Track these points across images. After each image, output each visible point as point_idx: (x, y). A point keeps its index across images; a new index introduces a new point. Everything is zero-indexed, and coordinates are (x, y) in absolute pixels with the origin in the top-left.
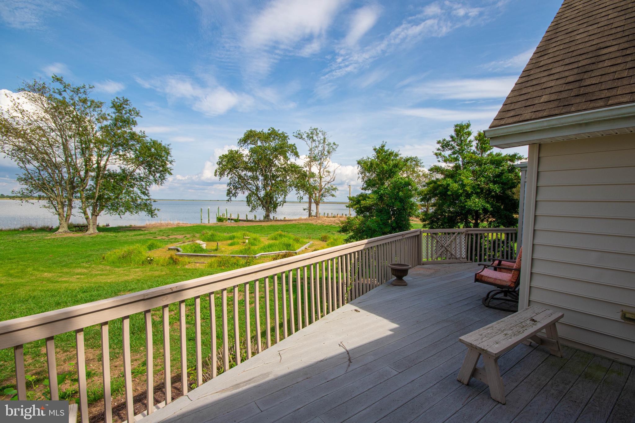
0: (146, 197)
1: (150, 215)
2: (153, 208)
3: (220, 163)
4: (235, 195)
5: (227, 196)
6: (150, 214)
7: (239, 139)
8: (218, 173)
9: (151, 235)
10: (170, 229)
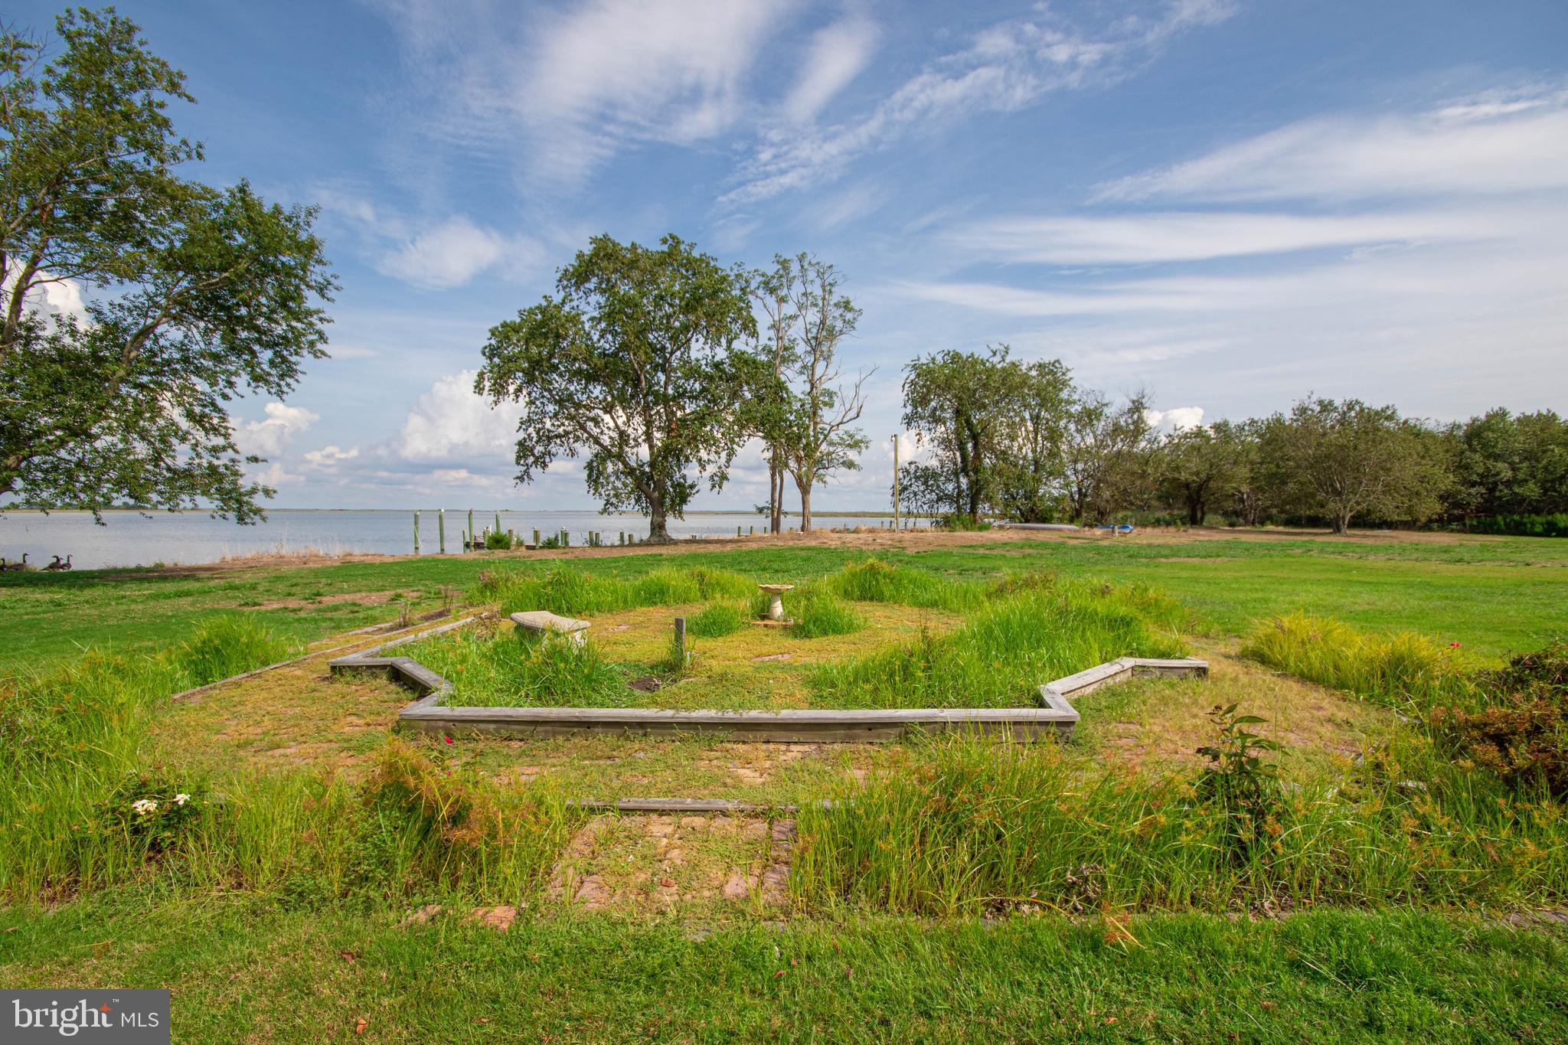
0: (220, 441)
1: (231, 515)
2: (245, 483)
3: (491, 352)
4: (541, 461)
5: (518, 463)
6: (230, 509)
7: (562, 267)
8: (487, 384)
9: (230, 593)
10: (317, 573)
